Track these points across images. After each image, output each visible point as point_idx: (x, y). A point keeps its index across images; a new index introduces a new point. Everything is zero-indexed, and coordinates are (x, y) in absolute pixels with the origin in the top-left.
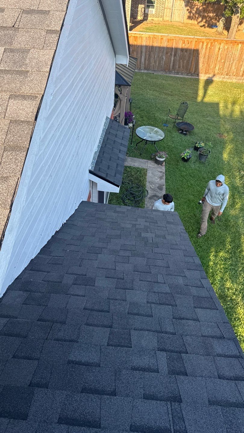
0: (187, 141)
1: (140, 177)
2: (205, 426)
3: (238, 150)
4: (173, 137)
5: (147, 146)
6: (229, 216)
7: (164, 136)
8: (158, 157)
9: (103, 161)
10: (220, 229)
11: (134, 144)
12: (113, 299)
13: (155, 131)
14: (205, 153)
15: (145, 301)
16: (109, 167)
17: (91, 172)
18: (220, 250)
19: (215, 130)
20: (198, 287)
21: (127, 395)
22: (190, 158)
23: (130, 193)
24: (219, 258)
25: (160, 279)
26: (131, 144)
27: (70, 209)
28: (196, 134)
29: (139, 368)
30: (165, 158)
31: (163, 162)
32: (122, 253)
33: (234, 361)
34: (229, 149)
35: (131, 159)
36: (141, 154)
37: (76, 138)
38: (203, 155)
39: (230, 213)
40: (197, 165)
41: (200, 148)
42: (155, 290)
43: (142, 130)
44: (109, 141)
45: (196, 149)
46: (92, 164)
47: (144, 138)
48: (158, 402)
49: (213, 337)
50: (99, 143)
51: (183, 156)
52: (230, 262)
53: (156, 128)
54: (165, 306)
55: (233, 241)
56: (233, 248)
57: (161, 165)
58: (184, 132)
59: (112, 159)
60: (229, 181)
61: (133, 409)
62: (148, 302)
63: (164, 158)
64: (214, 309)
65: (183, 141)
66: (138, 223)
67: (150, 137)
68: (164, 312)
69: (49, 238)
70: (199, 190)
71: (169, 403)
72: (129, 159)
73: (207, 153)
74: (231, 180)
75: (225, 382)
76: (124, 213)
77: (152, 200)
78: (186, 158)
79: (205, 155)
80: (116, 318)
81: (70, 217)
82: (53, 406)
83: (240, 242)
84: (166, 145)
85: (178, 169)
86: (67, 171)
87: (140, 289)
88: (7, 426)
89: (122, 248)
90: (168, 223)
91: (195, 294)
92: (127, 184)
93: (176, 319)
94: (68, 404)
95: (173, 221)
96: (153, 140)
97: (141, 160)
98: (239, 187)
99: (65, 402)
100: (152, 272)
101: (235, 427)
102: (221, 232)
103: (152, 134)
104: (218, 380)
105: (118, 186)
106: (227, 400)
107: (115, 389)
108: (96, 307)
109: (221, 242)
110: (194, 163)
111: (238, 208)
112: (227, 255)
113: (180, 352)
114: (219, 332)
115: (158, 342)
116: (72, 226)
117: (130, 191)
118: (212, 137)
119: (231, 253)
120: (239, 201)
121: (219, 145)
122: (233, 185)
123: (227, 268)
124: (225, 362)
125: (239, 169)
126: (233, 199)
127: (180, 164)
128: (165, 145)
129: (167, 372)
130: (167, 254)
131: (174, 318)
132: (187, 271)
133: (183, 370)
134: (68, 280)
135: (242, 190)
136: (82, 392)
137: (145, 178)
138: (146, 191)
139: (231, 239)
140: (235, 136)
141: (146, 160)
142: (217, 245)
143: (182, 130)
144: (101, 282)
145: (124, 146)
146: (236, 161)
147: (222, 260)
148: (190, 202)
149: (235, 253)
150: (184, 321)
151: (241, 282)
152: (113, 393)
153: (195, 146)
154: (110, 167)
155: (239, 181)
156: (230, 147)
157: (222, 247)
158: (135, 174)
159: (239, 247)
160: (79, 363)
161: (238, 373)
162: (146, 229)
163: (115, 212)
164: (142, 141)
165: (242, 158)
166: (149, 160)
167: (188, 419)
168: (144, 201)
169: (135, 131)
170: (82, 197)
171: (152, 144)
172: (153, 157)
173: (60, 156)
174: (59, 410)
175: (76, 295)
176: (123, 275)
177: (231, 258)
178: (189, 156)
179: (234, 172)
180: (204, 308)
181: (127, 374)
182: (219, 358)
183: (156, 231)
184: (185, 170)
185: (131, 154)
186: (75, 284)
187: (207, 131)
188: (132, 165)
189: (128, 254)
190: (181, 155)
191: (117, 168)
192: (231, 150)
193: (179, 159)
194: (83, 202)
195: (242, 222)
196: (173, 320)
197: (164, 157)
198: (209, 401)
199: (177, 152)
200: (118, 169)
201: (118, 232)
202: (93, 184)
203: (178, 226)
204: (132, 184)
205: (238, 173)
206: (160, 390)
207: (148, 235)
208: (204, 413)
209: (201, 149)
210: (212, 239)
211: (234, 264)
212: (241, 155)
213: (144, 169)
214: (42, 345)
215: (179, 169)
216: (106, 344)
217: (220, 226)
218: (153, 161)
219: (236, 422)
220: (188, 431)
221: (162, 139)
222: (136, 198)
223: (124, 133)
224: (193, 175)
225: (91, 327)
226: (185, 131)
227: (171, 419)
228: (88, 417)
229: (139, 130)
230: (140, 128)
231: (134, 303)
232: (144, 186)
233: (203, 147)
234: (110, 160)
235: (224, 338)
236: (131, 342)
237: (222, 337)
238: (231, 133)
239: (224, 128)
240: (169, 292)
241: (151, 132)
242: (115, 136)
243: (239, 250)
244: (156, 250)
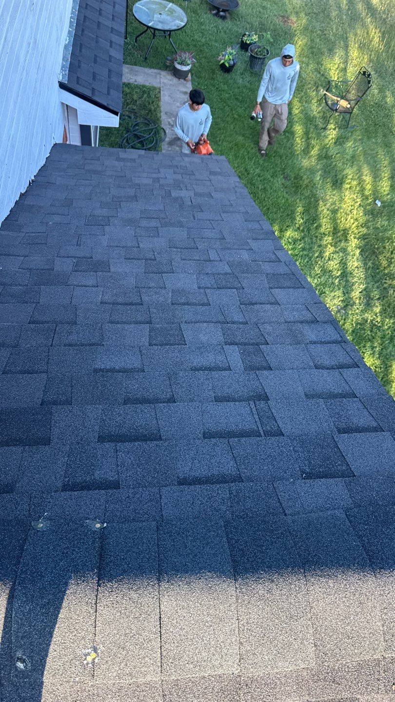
0: (228, 31)
1: (149, 104)
2: (304, 422)
3: (315, 48)
4: (202, 24)
5: (156, 41)
6: (300, 169)
7: (185, 20)
8: (179, 63)
9: (82, 65)
10: (287, 193)
11: (131, 39)
12: (144, 288)
13: (168, 10)
14: (261, 55)
15: (195, 286)
16: (95, 76)
17: (62, 86)
18: (287, 227)
19: (275, 9)
20: (272, 262)
21: (192, 400)
22: (234, 64)
23: (135, 134)
24: (285, 240)
25: (213, 255)
26: (126, 38)
27: (36, 155)
28: (242, 17)
29: (201, 368)
30: (190, 66)
31: (186, 73)
32: (144, 223)
33: (336, 348)
34: (299, 47)
35: (128, 68)
36: (146, 58)
37: (30, 7)
38: (256, 58)
39: (302, 164)
40: (248, 78)
41: (250, 44)
42: (208, 270)
43: (143, 7)
44: (87, 23)
45: (244, 46)
46: (63, 70)
47: (150, 25)
48: (237, 403)
49: (302, 322)
50: (70, 27)
51: (222, 62)
52: (301, 246)
53: (171, 4)
54: (226, 290)
55: (306, 211)
56: (306, 223)
57: (185, 79)
58: (222, 13)
59: (98, 59)
60: (300, 108)
61: (202, 415)
62: (199, 288)
63: (188, 65)
64: (298, 288)
65: (220, 32)
66: (162, 175)
67: (160, 22)
68: (227, 299)
69: (12, 205)
70: (251, 125)
71: (251, 403)
72: (126, 69)
73: (264, 54)
74: (304, 106)
75: (325, 372)
76: (133, 160)
77: (173, 147)
78: (227, 65)
79: (259, 58)
80: (155, 311)
81: (40, 170)
82: (86, 424)
83: (317, 212)
84: (190, 38)
85: (214, 86)
86: (22, 74)
87: (185, 272)
88: (22, 455)
89: (142, 216)
90: (211, 173)
91: (269, 272)
92: (127, 117)
93: (245, 304)
94: (107, 420)
95: (219, 170)
96: (167, 28)
97: (147, 70)
98: (316, 118)
99: (103, 418)
100: (199, 247)
101: (344, 420)
102: (289, 197)
103: (164, 17)
104: (315, 370)
105: (116, 113)
106: (331, 392)
107: (173, 395)
108: (120, 300)
109: (288, 215)
110: (242, 74)
111: (315, 156)
112: (296, 235)
113: (257, 344)
114: (309, 315)
115: (224, 334)
116: (47, 184)
117: (134, 131)
118: (271, 22)
119: (303, 231)
120: (317, 144)
121: (283, 39)
122: (306, 114)
123: (297, 255)
124: (322, 349)
125: (316, 85)
126: (306, 140)
127: (217, 77)
128: (188, 39)
129: (243, 368)
130: (218, 220)
131: (241, 304)
132: (253, 241)
133: (265, 364)
134: (63, 266)
135: (321, 123)
136: (125, 403)
137: (158, 106)
138: (162, 130)
139: (303, 209)
140: (310, 21)
141: (156, 71)
142: (283, 220)
143: (218, 9)
144: (119, 267)
145: (118, 33)
146: (311, 70)
147: (289, 242)
148: (238, 147)
149: (309, 230)
150: (256, 307)
151: (317, 274)
152: (172, 400)
153: (242, 41)
154: (97, 76)
155: (317, 106)
156: (301, 43)
157: (290, 222)
158: (140, 98)
159: (316, 220)
160: (112, 370)
161: (341, 360)
162: (177, 185)
163: (119, 159)
164: (147, 30)
165: (322, 65)
166: (162, 70)
167: (281, 417)
168: (160, 149)
169: (132, 10)
170: (53, 135)
171: (165, 36)
172: (168, 63)
173: (5, 39)
174: (97, 428)
175: (82, 286)
176: (154, 255)
177: (303, 238)
178: (233, 60)
179: (308, 91)
180: (284, 288)
181: (186, 376)
182: (313, 346)
183: (195, 186)
184: (226, 88)
185: (128, 58)
186: (76, 271)
187: (262, 10)
188: (132, 81)
189: (153, 223)
190: (219, 59)
191: (109, 77)
192: (303, 49)
193: (214, 67)
194: (55, 145)
195: (320, 179)
196: (241, 306)
197: (189, 62)
198: (306, 395)
199: (211, 54)
200: (112, 79)
201: (132, 192)
202: (68, 110)
203: (228, 178)
204: (136, 117)
205: (315, 93)
206: (237, 390)
207: (183, 193)
208: (302, 409)
209: (253, 47)
210: (275, 210)
211: (308, 247)
212: (319, 58)
213: (155, 88)
214: (46, 354)
215: (217, 86)
216: (147, 344)
217: (286, 187)
218: (169, 72)
219: (345, 414)
220: (283, 429)
221: (182, 26)
222: (146, 144)
223: (114, 7)
224: (241, 98)
225: (119, 326)
226: (222, 11)
227: (257, 420)
228: (141, 431)
229: (137, 7)
230: (139, 2)
231: (179, 290)
232: (157, 120)
233: (255, 42)
234: (95, 62)
235: (318, 321)
236: (184, 338)
237: (315, 321)
238: (302, 15)
239: (290, 4)
240: (230, 271)
241: (161, 11)
242: (98, 13)
243: (315, 225)
244: (199, 215)
